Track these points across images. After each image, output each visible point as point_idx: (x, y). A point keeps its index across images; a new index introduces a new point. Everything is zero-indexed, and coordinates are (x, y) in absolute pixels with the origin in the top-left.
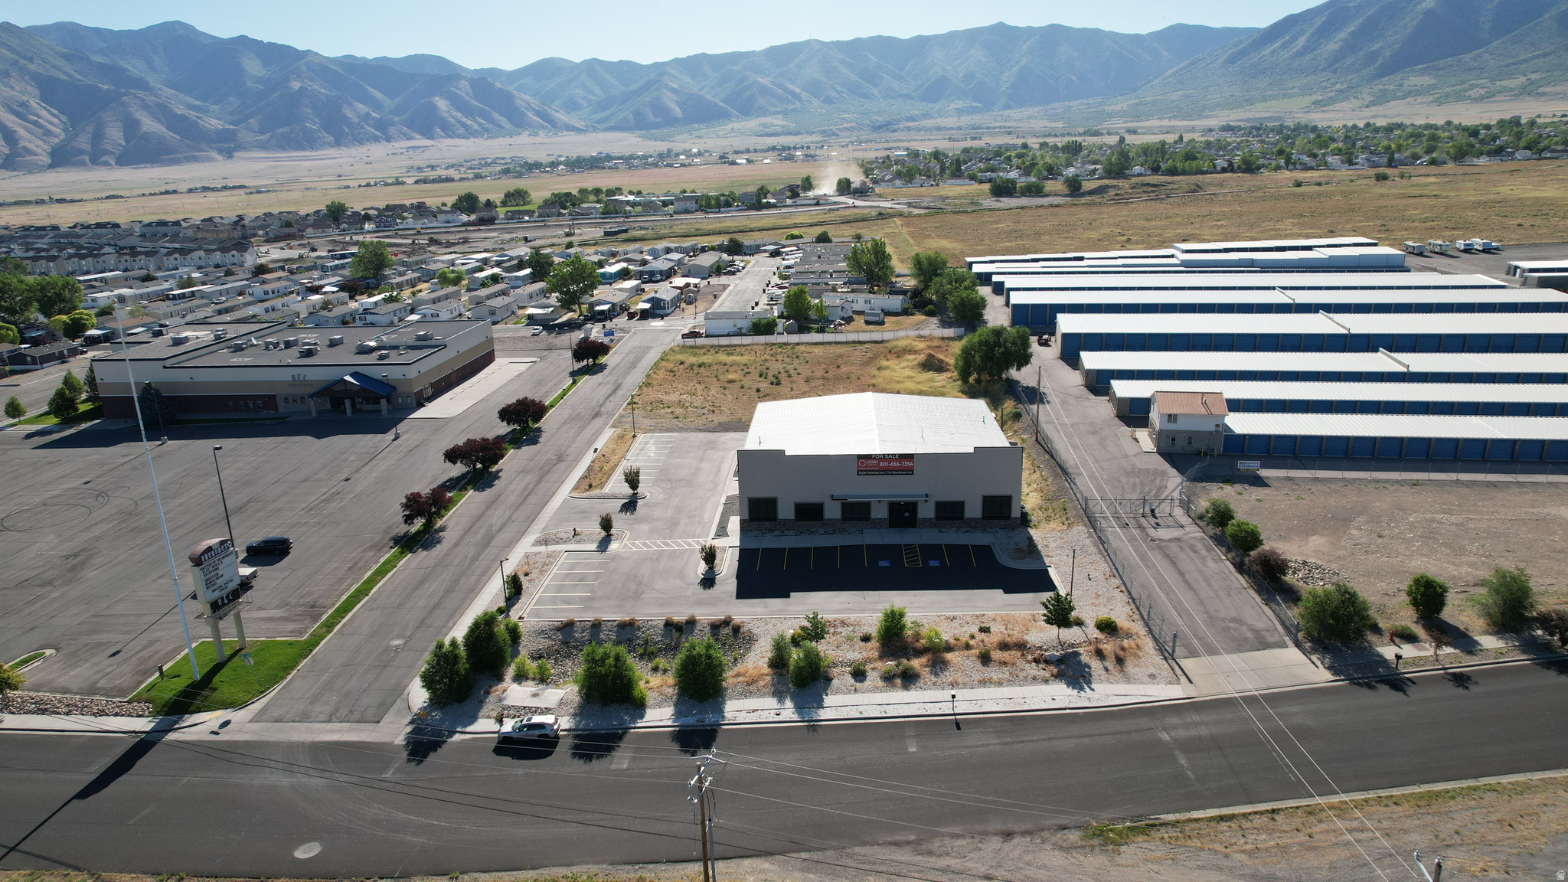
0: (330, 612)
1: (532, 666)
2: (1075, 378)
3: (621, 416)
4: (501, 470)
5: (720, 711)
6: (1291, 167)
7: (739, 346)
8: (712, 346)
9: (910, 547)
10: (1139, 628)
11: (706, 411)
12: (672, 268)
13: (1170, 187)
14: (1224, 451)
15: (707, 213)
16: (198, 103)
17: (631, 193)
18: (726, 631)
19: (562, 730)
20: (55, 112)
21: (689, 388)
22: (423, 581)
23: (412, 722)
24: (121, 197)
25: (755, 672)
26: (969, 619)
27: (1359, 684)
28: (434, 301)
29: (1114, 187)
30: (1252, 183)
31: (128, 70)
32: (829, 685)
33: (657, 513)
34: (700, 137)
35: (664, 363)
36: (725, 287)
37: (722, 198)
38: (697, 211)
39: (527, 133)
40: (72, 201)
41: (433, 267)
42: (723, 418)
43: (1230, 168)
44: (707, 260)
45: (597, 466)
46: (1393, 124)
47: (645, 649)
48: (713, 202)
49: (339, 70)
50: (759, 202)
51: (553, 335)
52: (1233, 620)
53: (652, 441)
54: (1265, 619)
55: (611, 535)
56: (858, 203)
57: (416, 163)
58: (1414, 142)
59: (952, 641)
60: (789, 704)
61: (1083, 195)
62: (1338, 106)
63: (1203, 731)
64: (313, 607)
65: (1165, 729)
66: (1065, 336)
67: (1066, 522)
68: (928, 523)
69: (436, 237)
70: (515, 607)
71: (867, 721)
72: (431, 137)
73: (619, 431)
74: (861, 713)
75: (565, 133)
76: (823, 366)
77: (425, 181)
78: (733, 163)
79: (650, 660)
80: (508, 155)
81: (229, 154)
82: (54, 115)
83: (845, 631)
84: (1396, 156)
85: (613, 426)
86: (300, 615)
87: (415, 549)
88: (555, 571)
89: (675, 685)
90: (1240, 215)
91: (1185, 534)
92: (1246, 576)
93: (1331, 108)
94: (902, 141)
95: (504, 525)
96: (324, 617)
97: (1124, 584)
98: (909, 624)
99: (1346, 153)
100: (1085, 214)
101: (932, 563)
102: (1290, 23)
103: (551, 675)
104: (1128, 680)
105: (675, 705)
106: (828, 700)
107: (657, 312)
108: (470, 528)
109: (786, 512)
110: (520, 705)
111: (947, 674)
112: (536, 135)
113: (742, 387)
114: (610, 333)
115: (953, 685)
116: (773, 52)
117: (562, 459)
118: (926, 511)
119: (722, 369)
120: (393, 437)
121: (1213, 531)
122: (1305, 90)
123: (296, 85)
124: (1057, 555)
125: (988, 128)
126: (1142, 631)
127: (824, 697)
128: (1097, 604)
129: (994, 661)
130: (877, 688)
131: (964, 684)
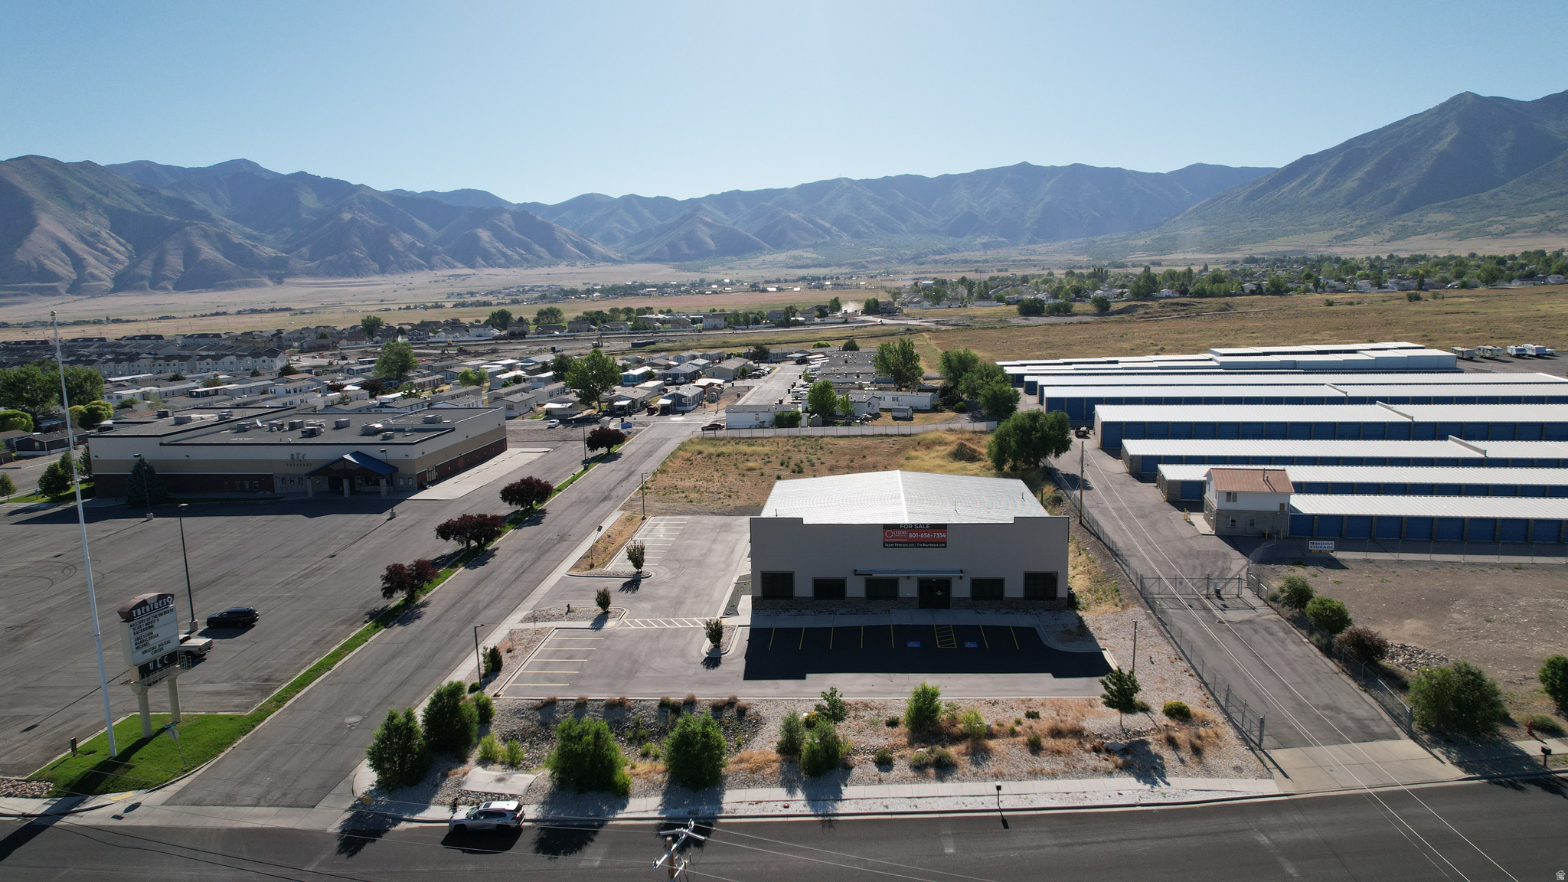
0: (285, 686)
1: (501, 748)
2: (1119, 467)
3: (632, 500)
4: (498, 549)
5: (717, 801)
6: (1319, 290)
7: (760, 438)
8: (732, 439)
9: (944, 629)
10: (1214, 715)
11: (722, 496)
12: (696, 372)
13: (1200, 306)
14: (1291, 533)
15: (735, 329)
16: (256, 233)
17: (661, 312)
18: (729, 713)
19: (525, 821)
21: (706, 475)
22: (394, 656)
23: (354, 807)
24: (174, 318)
25: (761, 758)
26: (1014, 704)
27: (1501, 784)
28: (453, 397)
29: (1143, 306)
30: (1283, 303)
31: (193, 203)
32: (848, 775)
33: (662, 591)
34: (732, 268)
35: (681, 453)
36: (749, 388)
37: (751, 316)
38: (725, 328)
39: (565, 263)
40: (128, 321)
41: (456, 370)
42: (740, 503)
43: (1258, 291)
44: (733, 364)
45: (600, 546)
46: (1416, 256)
47: (635, 733)
48: (742, 319)
49: (388, 202)
50: (788, 320)
51: (570, 428)
52: (1327, 707)
53: (662, 523)
54: (1366, 707)
55: (608, 612)
56: (885, 321)
57: (457, 290)
58: (1441, 269)
59: (995, 727)
60: (800, 795)
61: (1113, 313)
62: (1359, 241)
63: (1311, 835)
64: (267, 680)
65: (1262, 831)
66: (1105, 425)
67: (1119, 604)
68: (963, 603)
69: (464, 348)
70: (492, 684)
71: (894, 817)
73: (628, 513)
74: (887, 807)
75: (602, 263)
76: (848, 456)
77: (463, 305)
78: (764, 291)
79: (640, 744)
80: (545, 284)
81: (279, 280)
83: (868, 715)
84: (1426, 280)
85: (622, 509)
86: (250, 689)
87: (391, 623)
88: (541, 648)
89: (666, 771)
90: (1274, 328)
91: (1258, 616)
92: (1336, 661)
93: (1352, 242)
94: (930, 273)
95: (492, 602)
96: (277, 691)
97: (1193, 667)
98: (943, 707)
99: (1374, 278)
100: (1116, 329)
101: (968, 644)
103: (523, 760)
104: (1209, 773)
105: (663, 794)
106: (847, 792)
107: (679, 408)
108: (455, 604)
109: (803, 588)
110: (480, 790)
111: (990, 763)
112: (574, 265)
113: (762, 475)
114: (629, 425)
115: (997, 776)
116: (804, 189)
117: (564, 539)
118: (961, 590)
119: (741, 458)
120: (389, 517)
121: (1291, 613)
122: (1326, 226)
124: (1112, 637)
125: (1014, 261)
126: (1220, 718)
127: (843, 788)
128: (1163, 688)
129: (1046, 750)
130: (906, 778)
131: (1010, 775)
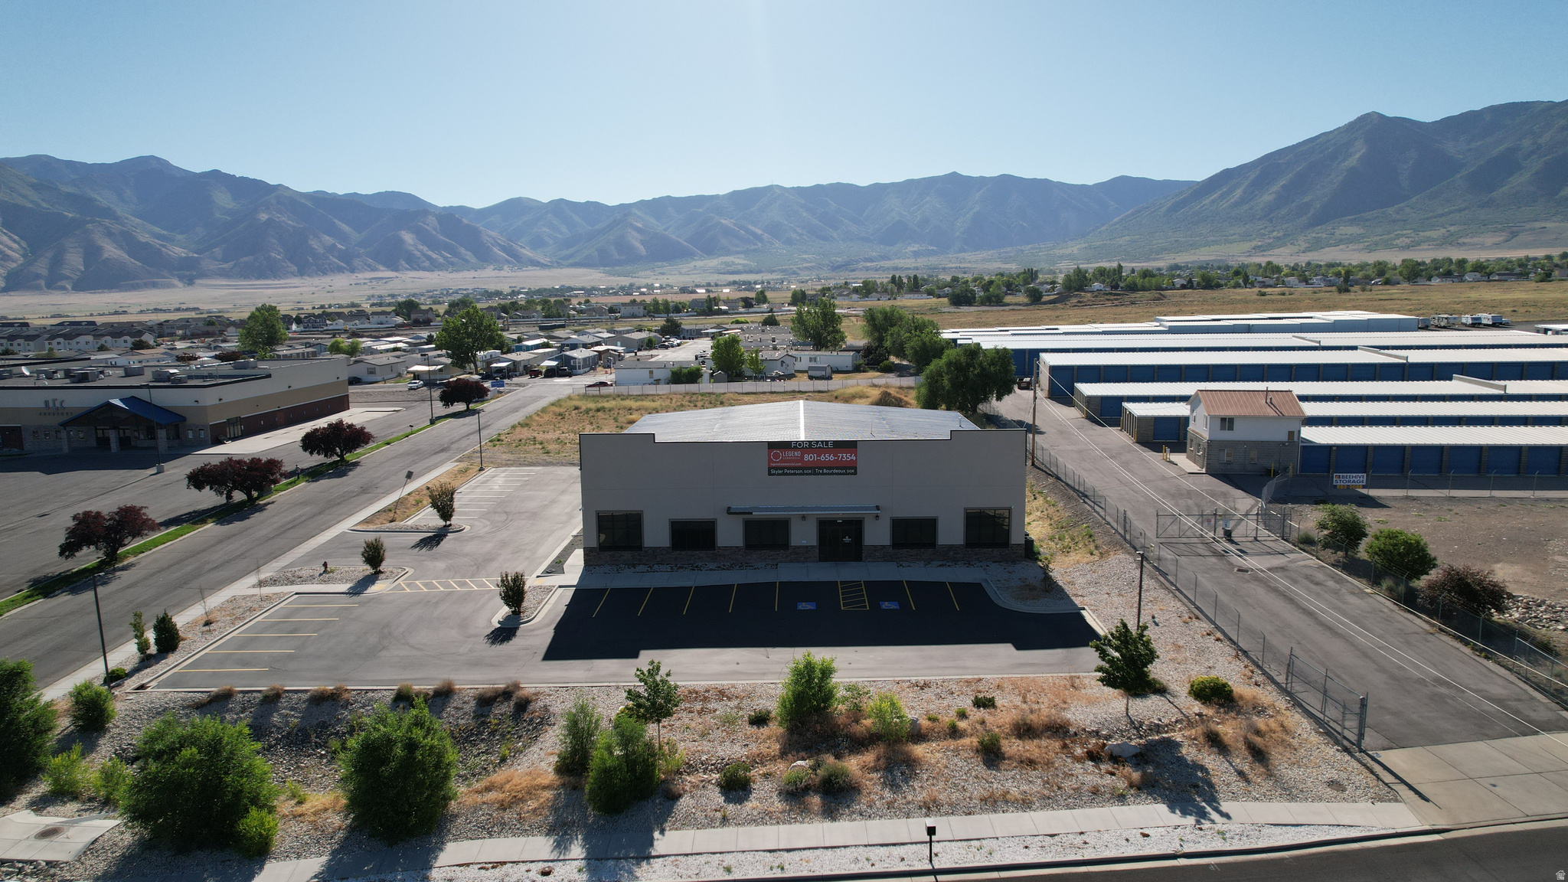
2: (1072, 412)
3: (474, 452)
4: (271, 503)
5: (424, 864)
6: (1250, 285)
7: (652, 395)
8: (619, 395)
9: (851, 586)
10: (1267, 695)
12: (596, 341)
13: (1132, 297)
14: (1301, 471)
15: (654, 318)
16: (165, 233)
18: (505, 708)
20: (16, 237)
21: (575, 429)
24: (67, 316)
25: (525, 783)
26: (954, 687)
29: (1075, 297)
30: (1216, 294)
31: (96, 200)
32: (670, 811)
33: (469, 548)
34: (662, 274)
35: (554, 408)
39: (492, 267)
43: (1189, 285)
44: (639, 336)
45: (410, 499)
46: (1332, 262)
48: (661, 307)
49: (309, 204)
50: (710, 309)
51: (433, 390)
52: (1439, 682)
53: (503, 475)
55: (381, 572)
57: (377, 293)
59: (924, 723)
60: (576, 850)
61: (1045, 303)
62: (1277, 251)
66: (1054, 370)
67: (1096, 552)
68: (881, 554)
72: (396, 270)
73: (463, 465)
74: (729, 870)
75: (530, 268)
77: (381, 305)
80: (470, 287)
81: (190, 281)
82: (14, 241)
83: (721, 708)
84: (1350, 277)
85: (458, 460)
88: (258, 619)
91: (1291, 563)
95: (228, 562)
97: (1218, 628)
98: (840, 693)
99: (1300, 276)
100: (1050, 311)
101: (886, 605)
102: (1226, 176)
104: (1290, 793)
105: (333, 852)
106: (663, 842)
107: (567, 371)
109: (656, 535)
111: (916, 785)
112: (501, 269)
114: (502, 384)
115: (930, 807)
116: (735, 196)
117: (369, 491)
118: (878, 534)
119: (624, 412)
120: (154, 472)
121: (1337, 557)
122: (1246, 237)
123: (264, 217)
124: (1091, 594)
125: (942, 268)
126: (1281, 703)
127: (656, 835)
128: (1180, 658)
129: (1009, 758)
130: (769, 814)
131: (950, 805)
